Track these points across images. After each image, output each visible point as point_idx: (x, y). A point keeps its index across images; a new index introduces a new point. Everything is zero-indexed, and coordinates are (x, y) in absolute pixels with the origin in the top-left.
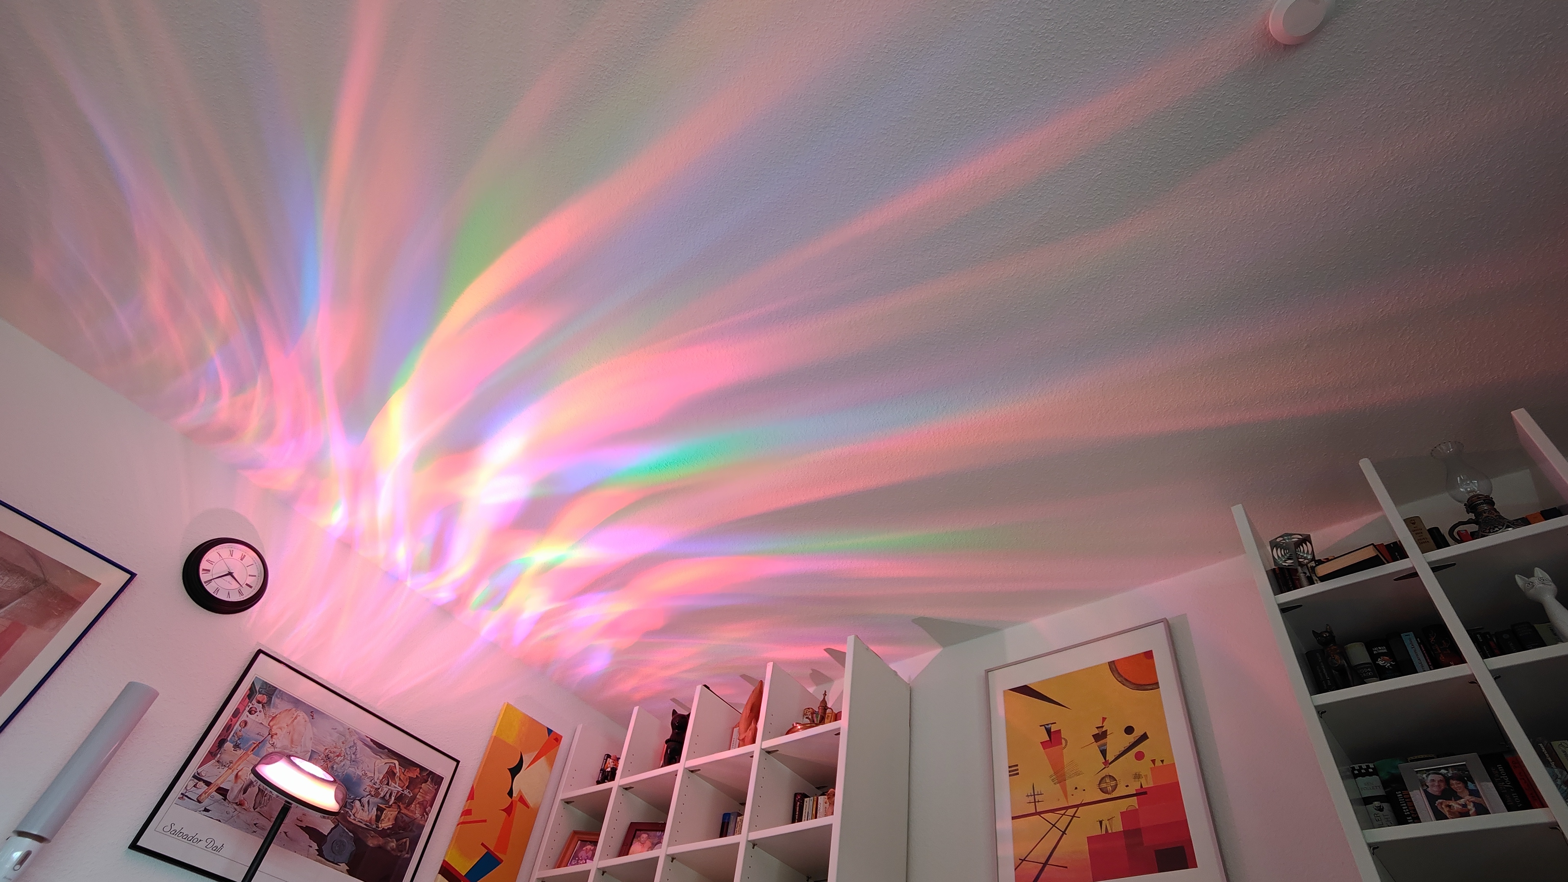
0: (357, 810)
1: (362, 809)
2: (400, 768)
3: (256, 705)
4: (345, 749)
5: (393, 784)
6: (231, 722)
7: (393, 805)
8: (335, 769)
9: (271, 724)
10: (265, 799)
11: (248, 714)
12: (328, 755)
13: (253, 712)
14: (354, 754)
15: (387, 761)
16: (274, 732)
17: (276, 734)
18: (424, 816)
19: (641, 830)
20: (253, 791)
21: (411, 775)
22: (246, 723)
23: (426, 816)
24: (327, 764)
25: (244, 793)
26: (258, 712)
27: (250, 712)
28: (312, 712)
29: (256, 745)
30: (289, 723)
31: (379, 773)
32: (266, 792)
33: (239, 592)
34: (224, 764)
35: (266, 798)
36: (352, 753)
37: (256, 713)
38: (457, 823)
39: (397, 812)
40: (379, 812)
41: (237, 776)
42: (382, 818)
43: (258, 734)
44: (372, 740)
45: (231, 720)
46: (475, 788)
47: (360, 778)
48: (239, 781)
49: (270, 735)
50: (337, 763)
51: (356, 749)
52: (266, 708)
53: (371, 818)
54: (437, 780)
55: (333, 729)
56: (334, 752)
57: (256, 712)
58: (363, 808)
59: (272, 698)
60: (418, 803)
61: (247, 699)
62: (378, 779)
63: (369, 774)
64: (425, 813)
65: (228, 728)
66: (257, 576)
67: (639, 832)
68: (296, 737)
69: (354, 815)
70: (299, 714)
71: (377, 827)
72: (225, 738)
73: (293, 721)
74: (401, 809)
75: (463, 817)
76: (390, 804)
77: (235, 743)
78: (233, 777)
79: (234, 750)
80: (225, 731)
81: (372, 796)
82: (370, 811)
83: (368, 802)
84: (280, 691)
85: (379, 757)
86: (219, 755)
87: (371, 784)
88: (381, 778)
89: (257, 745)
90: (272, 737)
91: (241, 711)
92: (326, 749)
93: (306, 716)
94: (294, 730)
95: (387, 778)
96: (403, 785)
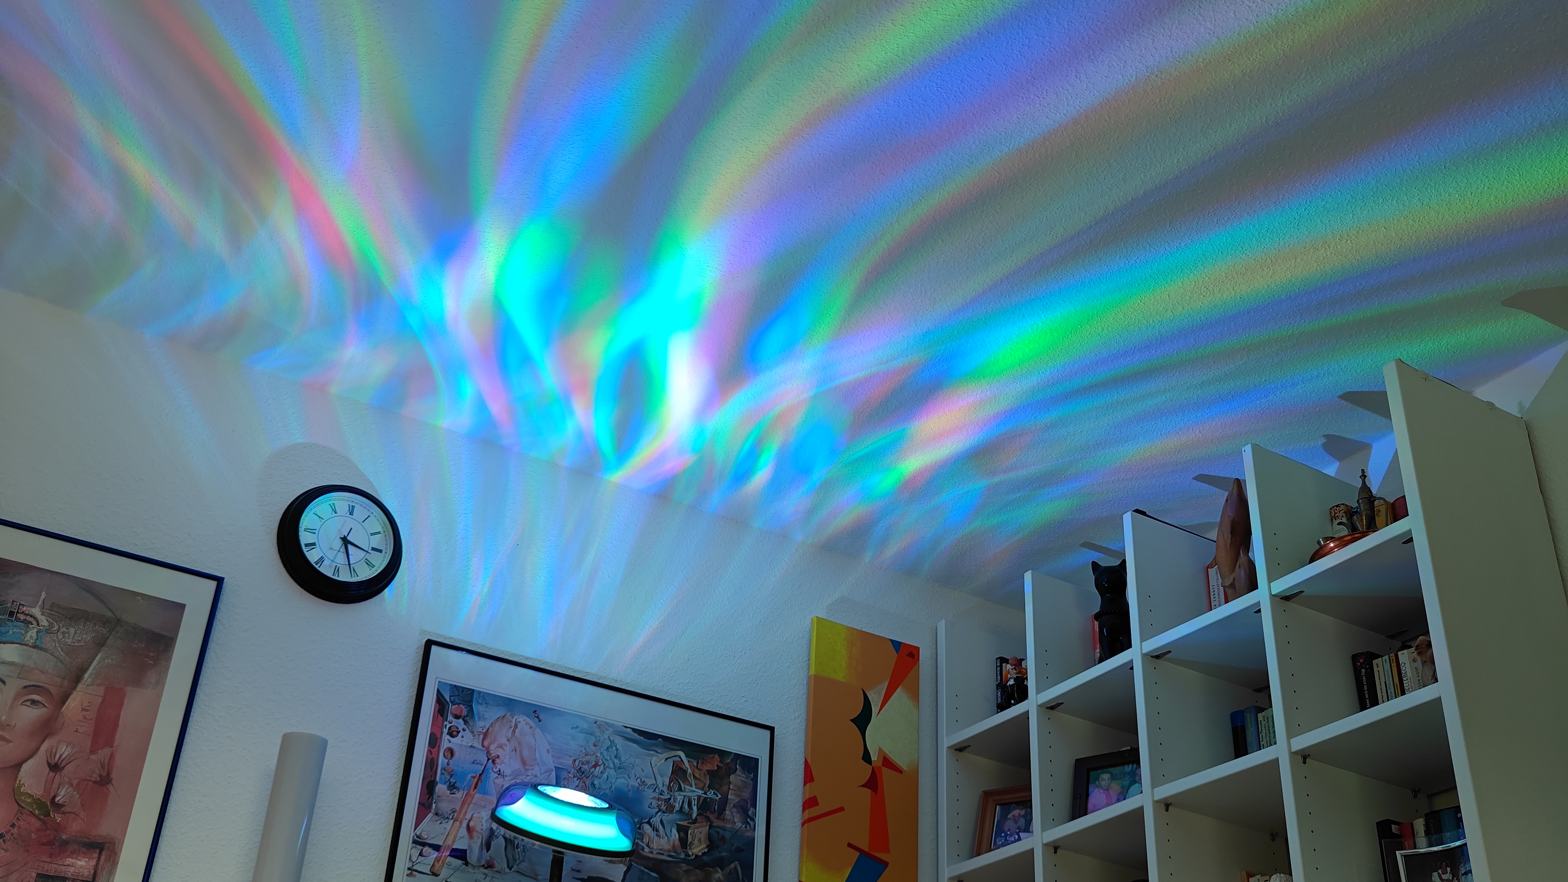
0: (649, 837)
1: (657, 835)
2: (689, 761)
3: (455, 722)
4: (601, 753)
5: (687, 787)
6: (431, 754)
7: (698, 817)
8: (597, 786)
9: (486, 743)
10: (518, 851)
11: (448, 737)
12: (580, 768)
13: (455, 733)
14: (616, 757)
15: (666, 755)
16: (494, 754)
17: (498, 757)
18: (749, 824)
19: (1096, 769)
20: (499, 843)
21: (708, 767)
22: (451, 752)
23: (751, 823)
24: (584, 782)
25: (488, 850)
26: (462, 731)
27: (451, 734)
28: (536, 712)
29: (476, 779)
30: (510, 734)
31: (662, 776)
32: (516, 842)
33: (367, 563)
34: (446, 817)
35: (519, 849)
36: (613, 757)
37: (460, 734)
38: (799, 823)
39: (708, 827)
40: (682, 834)
41: (469, 829)
42: (690, 840)
43: (473, 763)
44: (634, 730)
45: (429, 752)
46: (809, 762)
47: (637, 791)
48: (475, 834)
49: (490, 760)
50: (597, 777)
51: (617, 750)
52: (471, 724)
53: (674, 844)
54: (750, 764)
55: (573, 728)
56: (588, 762)
57: (458, 732)
58: (658, 833)
59: (472, 706)
60: (734, 806)
61: (439, 715)
62: (663, 786)
63: (649, 782)
64: (748, 818)
65: (431, 764)
66: (382, 532)
67: (1094, 772)
68: (526, 753)
69: (648, 846)
70: (518, 721)
71: (686, 855)
72: (433, 779)
73: (514, 731)
74: (711, 822)
75: (807, 811)
76: (694, 816)
77: (448, 783)
78: (463, 831)
79: (451, 794)
80: (429, 771)
81: (664, 812)
82: (668, 834)
83: (661, 821)
84: (480, 692)
85: (653, 752)
86: (434, 805)
87: (656, 795)
88: (667, 783)
89: (479, 779)
90: (493, 762)
91: (438, 736)
92: (575, 761)
93: (528, 720)
94: (519, 743)
95: (674, 780)
96: (702, 785)
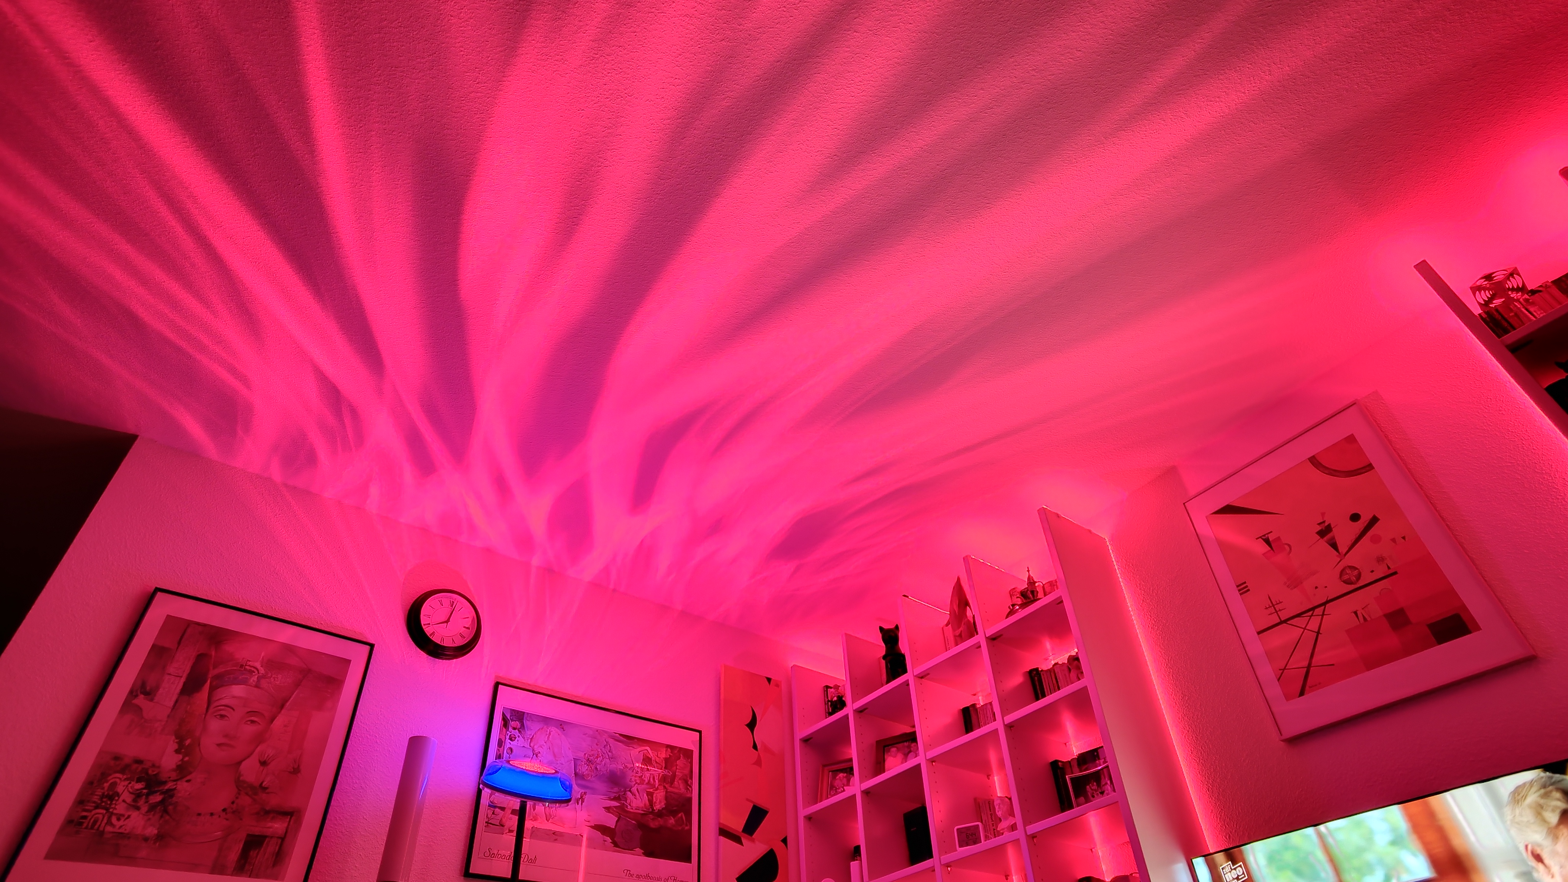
0: (631, 800)
2: (653, 753)
3: (513, 732)
4: (601, 749)
5: (652, 768)
7: (659, 787)
9: (532, 745)
11: (510, 741)
12: (589, 759)
13: (513, 739)
14: (609, 752)
15: (639, 749)
16: (536, 751)
17: (540, 753)
19: (889, 745)
21: (664, 756)
22: (511, 749)
26: (517, 737)
27: (511, 739)
28: (562, 725)
30: (546, 739)
31: (637, 762)
33: (461, 635)
38: (718, 788)
39: (665, 792)
40: (650, 797)
42: (654, 800)
45: (498, 750)
46: (722, 752)
47: (623, 771)
49: (534, 755)
50: (598, 764)
52: (523, 733)
53: (645, 803)
54: (688, 753)
55: (584, 734)
56: (593, 755)
57: (515, 738)
58: (636, 797)
59: (523, 721)
61: (504, 728)
62: (638, 768)
63: (629, 766)
64: (688, 786)
65: (499, 757)
66: (470, 616)
67: (887, 747)
68: (556, 750)
69: (630, 805)
70: (551, 730)
71: (653, 810)
73: (548, 737)
74: (667, 789)
75: (721, 781)
82: (642, 798)
83: (637, 790)
84: (528, 713)
87: (634, 774)
88: (641, 766)
93: (557, 729)
94: (552, 744)
95: (645, 765)
96: (660, 767)
